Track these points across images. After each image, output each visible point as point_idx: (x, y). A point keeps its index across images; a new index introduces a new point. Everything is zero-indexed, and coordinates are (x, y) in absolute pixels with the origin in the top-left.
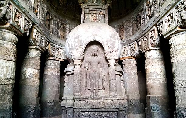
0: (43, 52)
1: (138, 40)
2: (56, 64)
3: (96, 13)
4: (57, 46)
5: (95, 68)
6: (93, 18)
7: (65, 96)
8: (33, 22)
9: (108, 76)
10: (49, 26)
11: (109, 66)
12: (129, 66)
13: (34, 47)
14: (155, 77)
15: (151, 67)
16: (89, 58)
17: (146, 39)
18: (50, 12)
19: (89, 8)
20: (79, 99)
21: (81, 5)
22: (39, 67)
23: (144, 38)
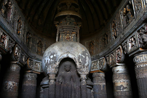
0: (23, 66)
1: (106, 56)
2: (33, 76)
3: (69, 33)
4: (34, 61)
5: (68, 83)
6: (66, 37)
8: (15, 41)
9: (80, 89)
10: (28, 43)
11: (81, 81)
12: (98, 79)
13: (15, 62)
14: (122, 90)
15: (118, 80)
17: (113, 56)
18: (30, 32)
19: (63, 29)
21: (57, 26)
22: (18, 80)
23: (111, 55)
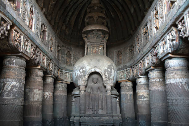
0: (56, 78)
1: (132, 67)
2: (64, 86)
3: (96, 47)
4: (64, 71)
5: (95, 93)
6: (94, 51)
7: (73, 113)
8: (50, 59)
9: (106, 98)
11: (106, 91)
12: (125, 88)
13: (50, 76)
14: (143, 99)
15: (140, 91)
16: (91, 85)
18: (60, 44)
19: (91, 43)
20: (84, 116)
21: (85, 39)
22: (53, 91)
